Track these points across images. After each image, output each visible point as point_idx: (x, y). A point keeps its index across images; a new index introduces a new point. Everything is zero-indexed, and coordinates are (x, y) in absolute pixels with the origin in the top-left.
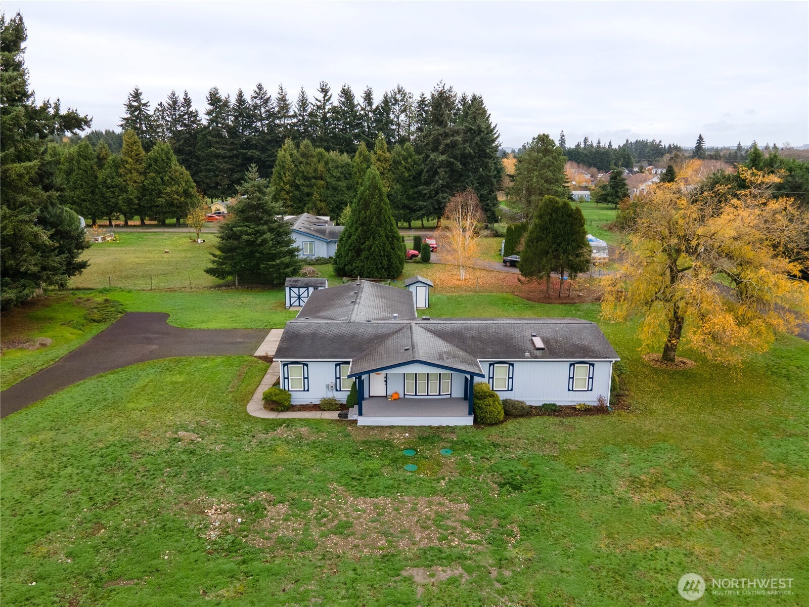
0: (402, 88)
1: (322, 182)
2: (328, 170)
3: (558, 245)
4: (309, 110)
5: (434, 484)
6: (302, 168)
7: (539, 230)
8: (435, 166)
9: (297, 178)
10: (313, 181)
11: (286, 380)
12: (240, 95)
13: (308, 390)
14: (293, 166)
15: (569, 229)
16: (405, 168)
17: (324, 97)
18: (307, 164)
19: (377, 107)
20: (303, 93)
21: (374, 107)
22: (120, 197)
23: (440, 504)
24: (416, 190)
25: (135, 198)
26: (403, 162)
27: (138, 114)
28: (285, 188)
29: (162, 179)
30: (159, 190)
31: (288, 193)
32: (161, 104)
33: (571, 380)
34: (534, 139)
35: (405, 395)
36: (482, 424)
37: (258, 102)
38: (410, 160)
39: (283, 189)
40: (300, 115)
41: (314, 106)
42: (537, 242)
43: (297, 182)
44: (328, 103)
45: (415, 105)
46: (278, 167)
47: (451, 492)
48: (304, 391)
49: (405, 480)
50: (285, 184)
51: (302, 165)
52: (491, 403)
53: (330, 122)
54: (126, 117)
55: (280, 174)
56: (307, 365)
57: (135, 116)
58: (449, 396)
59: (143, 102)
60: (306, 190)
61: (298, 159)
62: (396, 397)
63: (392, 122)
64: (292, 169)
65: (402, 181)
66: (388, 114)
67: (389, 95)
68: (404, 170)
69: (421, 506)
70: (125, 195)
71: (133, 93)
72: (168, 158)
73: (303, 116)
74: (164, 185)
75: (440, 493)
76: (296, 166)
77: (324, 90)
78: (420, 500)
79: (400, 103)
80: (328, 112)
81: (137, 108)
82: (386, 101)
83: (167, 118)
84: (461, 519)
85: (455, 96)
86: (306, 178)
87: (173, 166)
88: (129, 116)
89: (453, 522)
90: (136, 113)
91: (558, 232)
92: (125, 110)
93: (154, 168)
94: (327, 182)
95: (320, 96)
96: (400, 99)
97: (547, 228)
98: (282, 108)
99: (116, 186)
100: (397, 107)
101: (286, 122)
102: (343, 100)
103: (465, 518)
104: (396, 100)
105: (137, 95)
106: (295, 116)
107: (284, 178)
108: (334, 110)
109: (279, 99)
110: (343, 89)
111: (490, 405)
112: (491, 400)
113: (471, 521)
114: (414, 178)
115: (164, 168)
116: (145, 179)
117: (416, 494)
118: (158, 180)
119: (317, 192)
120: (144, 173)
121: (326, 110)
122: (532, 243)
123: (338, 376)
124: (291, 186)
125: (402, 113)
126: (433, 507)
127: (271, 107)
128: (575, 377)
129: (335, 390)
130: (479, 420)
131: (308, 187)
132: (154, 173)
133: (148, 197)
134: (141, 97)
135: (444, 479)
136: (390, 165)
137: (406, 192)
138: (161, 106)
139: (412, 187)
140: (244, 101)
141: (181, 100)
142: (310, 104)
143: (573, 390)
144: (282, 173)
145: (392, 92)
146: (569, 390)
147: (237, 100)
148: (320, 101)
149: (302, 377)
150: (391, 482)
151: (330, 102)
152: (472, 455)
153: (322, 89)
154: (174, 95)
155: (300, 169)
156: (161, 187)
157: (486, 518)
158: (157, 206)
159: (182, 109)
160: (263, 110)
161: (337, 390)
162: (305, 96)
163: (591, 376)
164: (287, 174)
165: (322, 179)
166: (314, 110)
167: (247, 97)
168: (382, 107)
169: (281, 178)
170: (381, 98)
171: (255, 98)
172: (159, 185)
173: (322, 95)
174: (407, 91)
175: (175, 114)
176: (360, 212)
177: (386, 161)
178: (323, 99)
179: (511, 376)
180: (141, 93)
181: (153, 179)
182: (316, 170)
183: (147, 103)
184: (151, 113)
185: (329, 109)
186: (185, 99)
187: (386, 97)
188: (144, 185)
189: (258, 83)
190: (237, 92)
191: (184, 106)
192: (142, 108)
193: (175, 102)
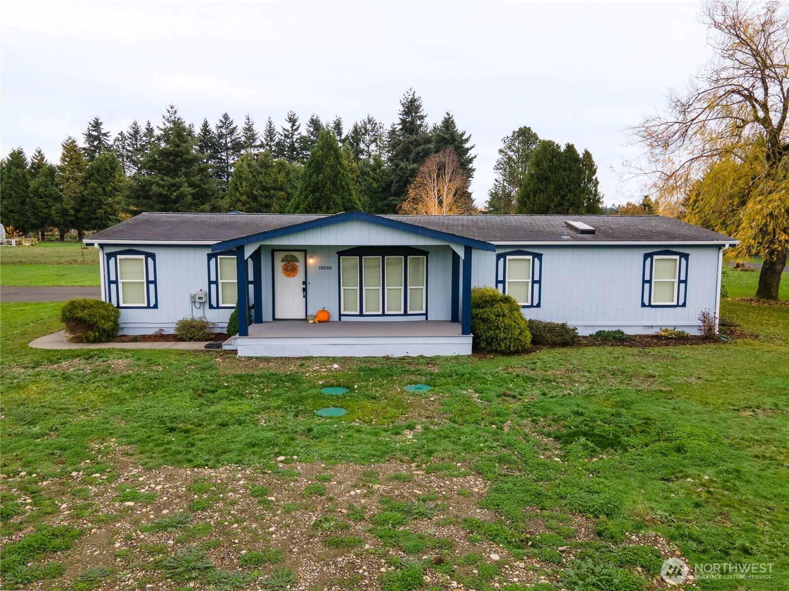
0: (372, 118)
1: (283, 193)
2: (289, 181)
3: (563, 197)
4: (277, 140)
5: (385, 437)
6: (260, 178)
7: (537, 181)
8: (407, 175)
9: (255, 189)
10: (272, 191)
11: (113, 286)
12: (206, 125)
13: (156, 306)
14: (250, 177)
15: (575, 176)
16: (374, 179)
17: (292, 127)
18: (266, 174)
19: (347, 138)
20: (270, 123)
21: (343, 137)
22: (53, 208)
23: (397, 478)
24: (385, 202)
25: (71, 208)
26: (371, 172)
27: (98, 144)
28: (241, 199)
29: (104, 189)
30: (100, 200)
31: (244, 204)
32: (121, 134)
33: (647, 286)
34: (514, 132)
35: (340, 315)
36: (491, 352)
37: (224, 131)
38: (378, 171)
39: (239, 200)
40: (267, 145)
41: (282, 135)
42: (534, 196)
43: (255, 192)
44: (296, 133)
45: (387, 135)
46: (235, 177)
47: (430, 453)
48: (148, 307)
49: (310, 430)
50: (242, 195)
51: (260, 176)
52: (506, 312)
53: (298, 152)
54: (84, 147)
55: (236, 185)
56: (153, 256)
57: (94, 146)
58: (423, 318)
59: (103, 132)
60: (264, 201)
61: (257, 169)
62: (323, 317)
63: (362, 152)
64: (250, 179)
65: (370, 193)
66: (358, 145)
67: (359, 125)
68: (372, 181)
69: (340, 483)
70: (59, 205)
71: (92, 123)
72: (112, 168)
73: (270, 146)
74: (106, 195)
75: (399, 454)
76: (254, 176)
77: (293, 121)
78: (339, 471)
79: (370, 133)
80: (296, 141)
81: (96, 138)
82: (356, 131)
83: (128, 148)
84: (465, 516)
85: (426, 126)
86: (264, 189)
87: (117, 176)
88: (88, 145)
89: (438, 525)
90: (95, 143)
91: (561, 180)
92: (84, 140)
93: (96, 178)
94: (288, 194)
95: (288, 126)
96: (370, 129)
97: (546, 179)
98: (248, 138)
99: (50, 195)
100: (367, 137)
101: (252, 152)
102: (312, 129)
103: (478, 514)
104: (366, 130)
105: (97, 125)
106: (261, 146)
107: (240, 189)
108: (303, 139)
109: (246, 129)
110: (312, 119)
111: (504, 315)
112: (505, 307)
113: (501, 522)
114: (384, 190)
115: (106, 178)
116: (85, 190)
117: (331, 457)
118: (100, 190)
119: (276, 203)
120: (84, 183)
121: (295, 140)
122: (529, 198)
123: (213, 278)
124: (248, 197)
125: (372, 143)
126: (376, 486)
127: (238, 136)
128: (654, 280)
129: (207, 306)
130: (483, 345)
131: (266, 198)
132: (96, 183)
133: (86, 208)
134: (101, 127)
135: (411, 427)
136: (357, 177)
137: (374, 204)
138: (121, 135)
139: (381, 200)
140: (209, 131)
141: (143, 130)
142: (278, 134)
143: (650, 306)
144: (238, 183)
145: (362, 122)
146: (643, 305)
147: (201, 130)
148: (288, 131)
149: (145, 280)
150: (271, 434)
151: (298, 132)
152: (476, 392)
153: (290, 119)
154: (136, 125)
155: (259, 180)
156: (102, 198)
157: (546, 513)
158: (96, 219)
159: (144, 138)
160: (229, 140)
161: (211, 307)
162: (272, 126)
163: (683, 278)
164: (243, 185)
165: (282, 191)
166: (281, 140)
167: (213, 128)
168: (352, 138)
169: (237, 189)
170: (351, 128)
171: (222, 127)
172: (100, 195)
173: (290, 125)
174: (377, 121)
175: (136, 144)
176: (310, 177)
177: (353, 172)
178: (290, 129)
179: (537, 278)
180: (101, 123)
181: (94, 188)
182: (275, 181)
183: (107, 133)
184: (110, 142)
185: (297, 139)
186: (147, 129)
187: (355, 127)
188: (83, 196)
189: (224, 113)
190: (202, 122)
191: (145, 135)
192: (102, 138)
193: (136, 132)
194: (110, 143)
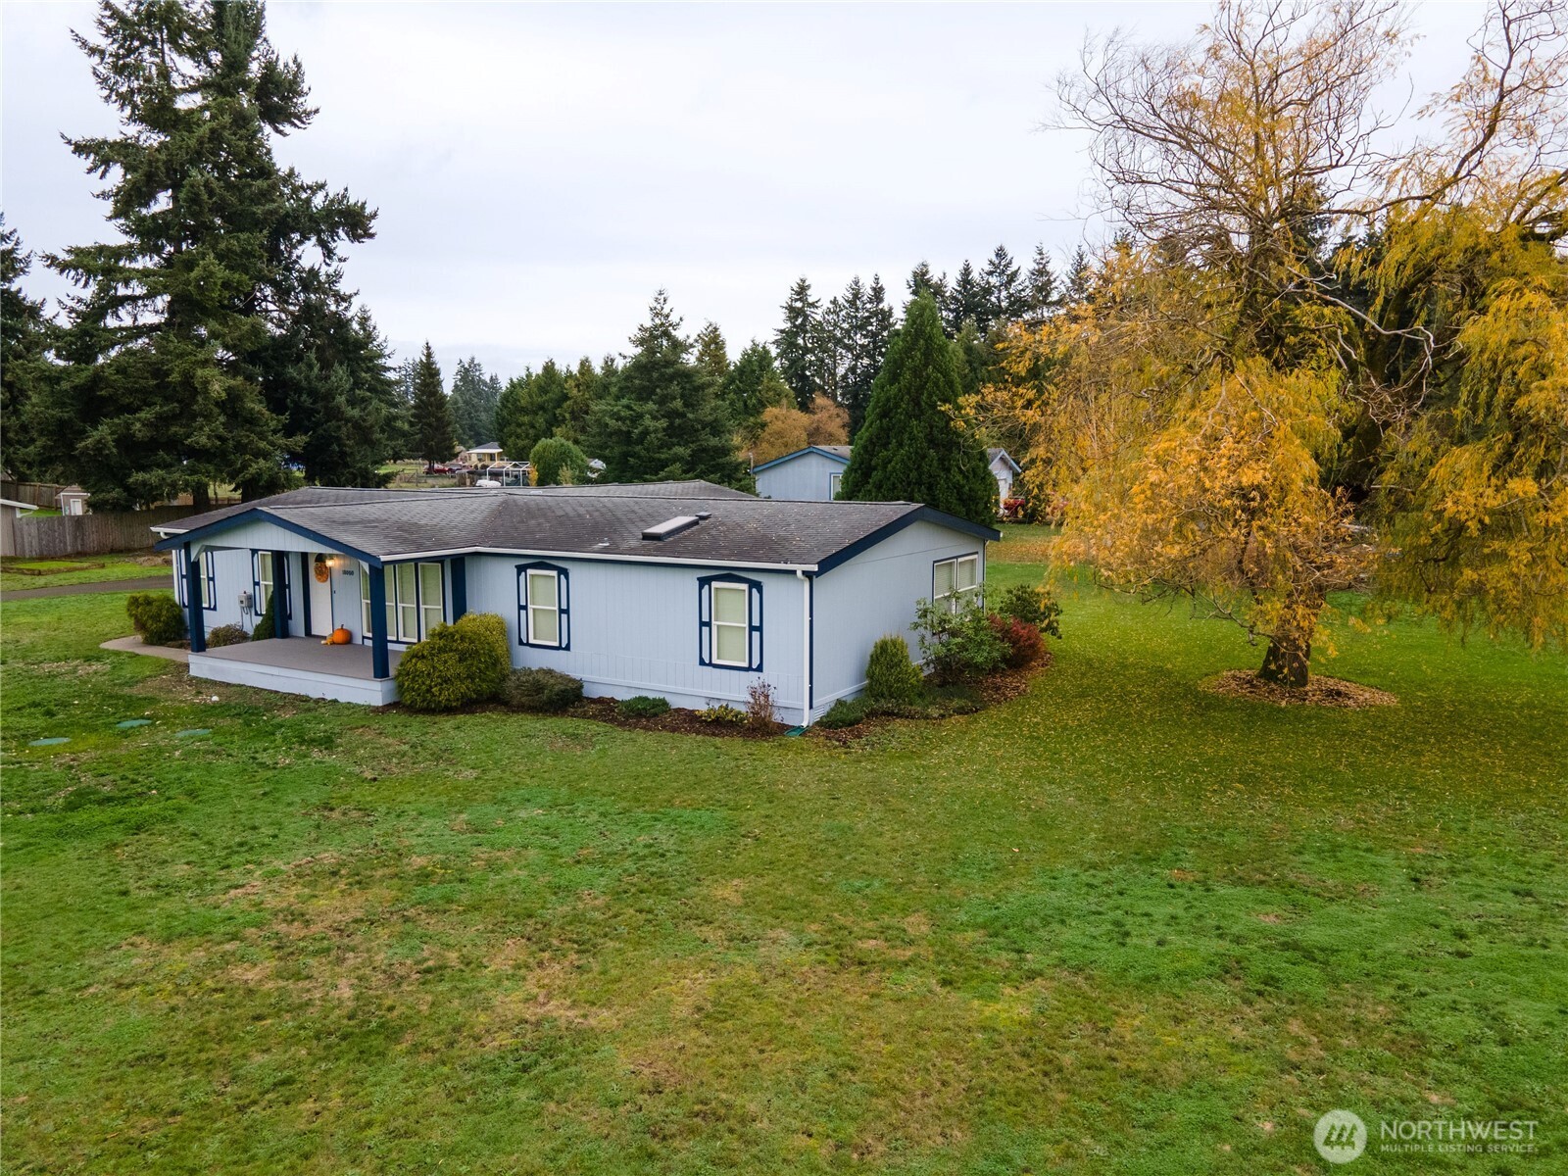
12: (967, 271)
13: (215, 608)
20: (1081, 256)
27: (802, 322)
32: (834, 302)
33: (705, 631)
35: (363, 637)
37: (995, 280)
48: (209, 608)
54: (783, 328)
57: (797, 326)
59: (811, 300)
62: (337, 638)
71: (796, 288)
81: (800, 312)
88: (789, 325)
90: (799, 321)
92: (784, 317)
98: (1040, 289)
105: (802, 290)
109: (1034, 273)
123: (257, 578)
127: (1020, 287)
128: (714, 622)
129: (253, 611)
134: (809, 293)
140: (971, 283)
141: (867, 290)
143: (710, 664)
146: (702, 662)
147: (959, 281)
154: (857, 283)
159: (868, 306)
160: (1004, 294)
161: (256, 613)
162: (1084, 262)
163: (756, 622)
167: (977, 275)
171: (990, 273)
175: (856, 317)
179: (564, 606)
180: (809, 286)
183: (816, 302)
186: (874, 289)
189: (998, 246)
190: (961, 267)
191: (871, 301)
192: (808, 311)
193: (856, 295)
194: (819, 318)
